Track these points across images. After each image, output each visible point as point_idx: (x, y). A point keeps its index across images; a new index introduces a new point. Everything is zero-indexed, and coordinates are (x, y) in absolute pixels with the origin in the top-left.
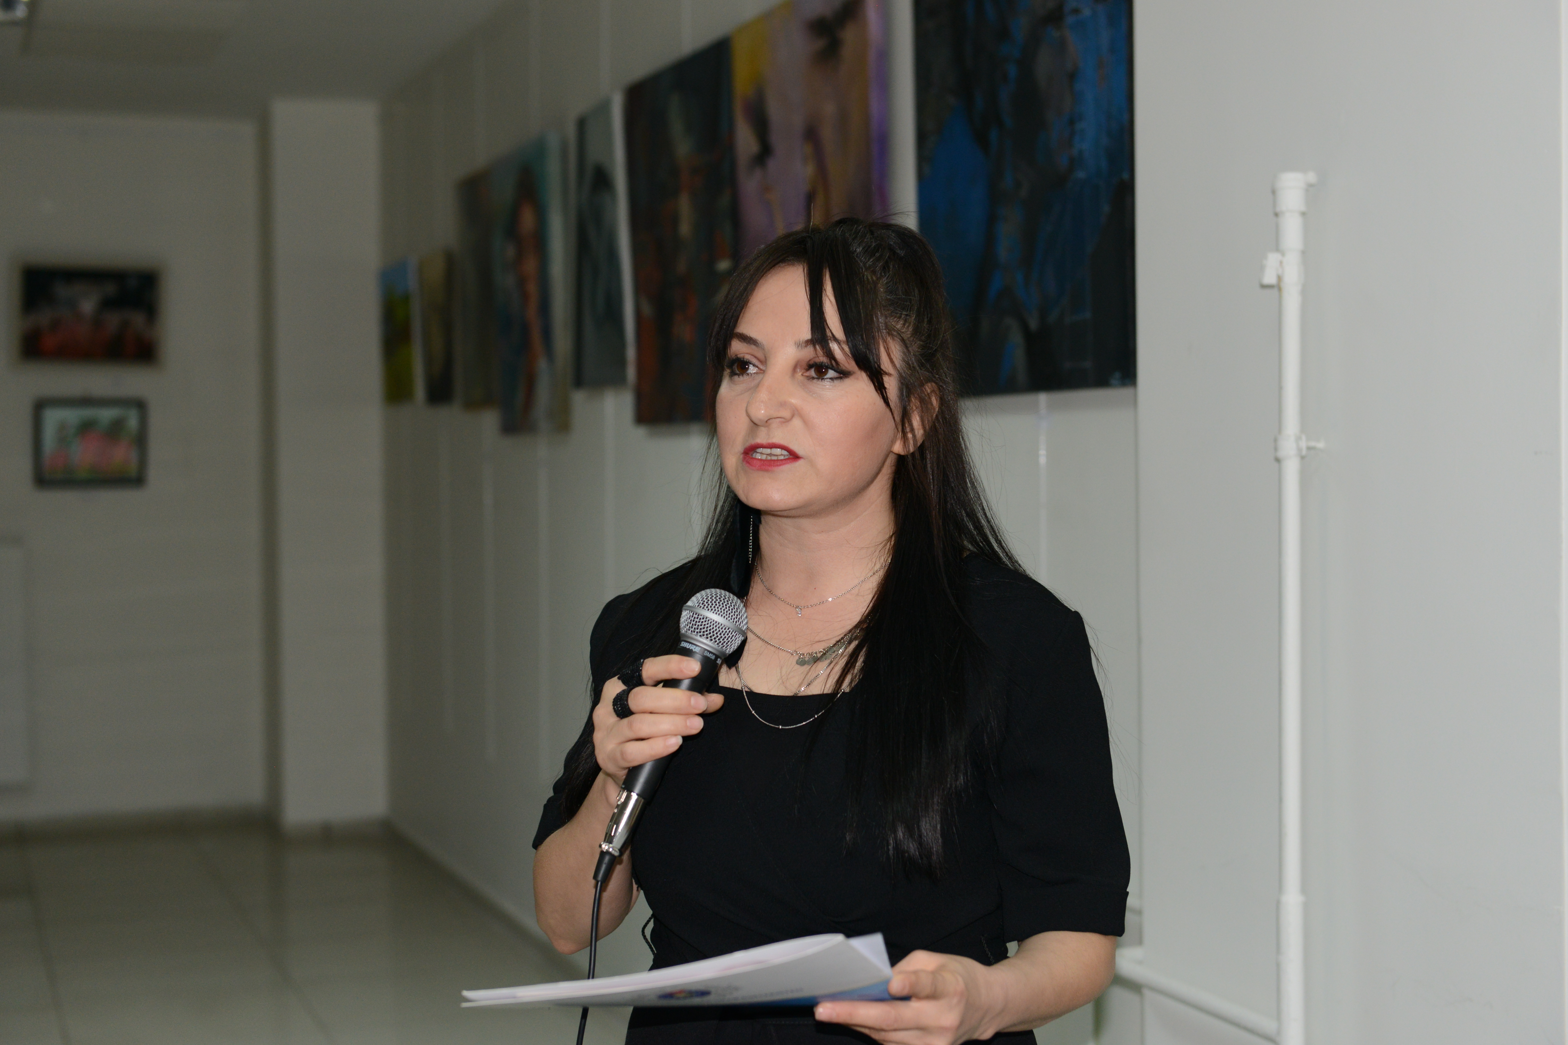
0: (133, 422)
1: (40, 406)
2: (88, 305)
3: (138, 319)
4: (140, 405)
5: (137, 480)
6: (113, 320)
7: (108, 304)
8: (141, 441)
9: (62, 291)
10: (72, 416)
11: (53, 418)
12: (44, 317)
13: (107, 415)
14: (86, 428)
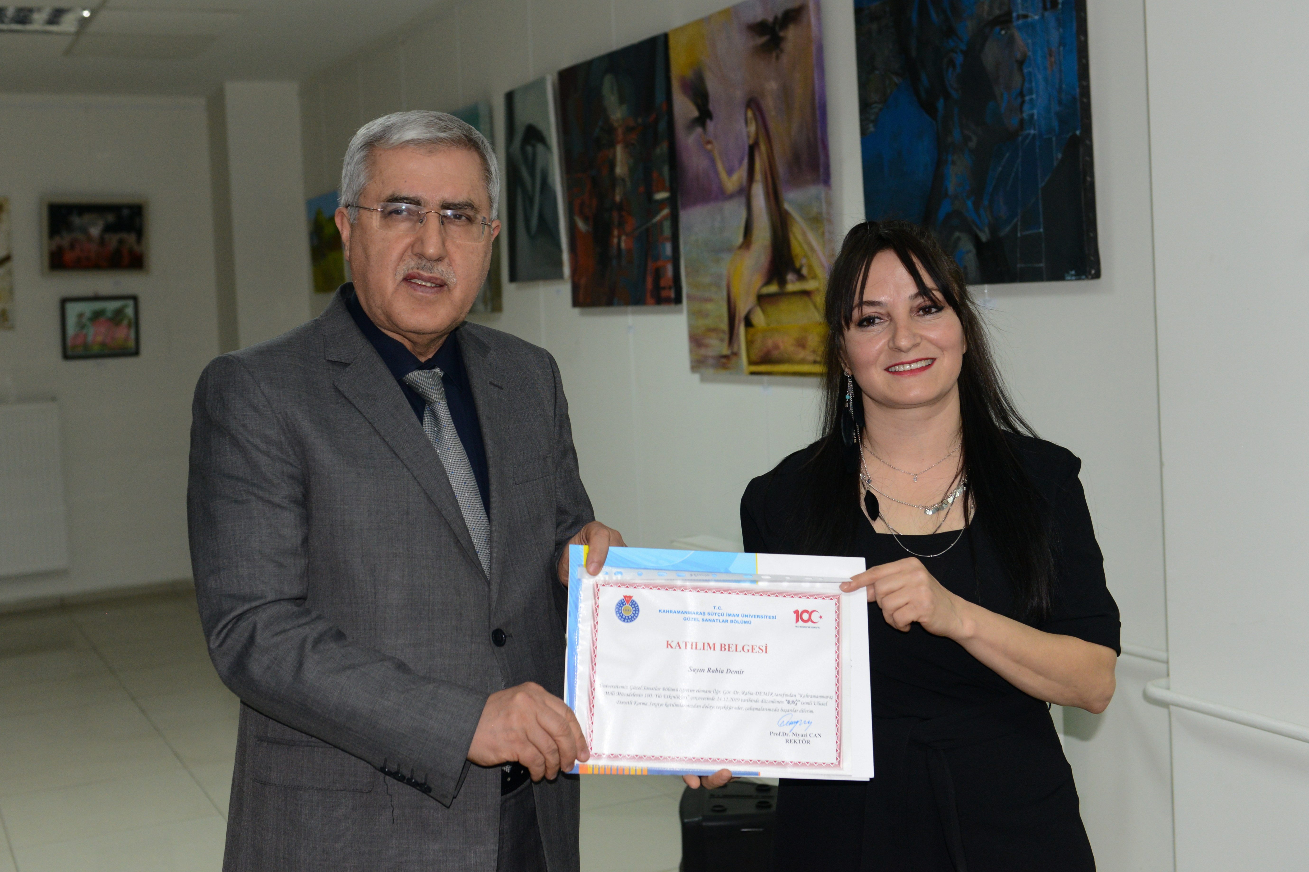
0: (130, 311)
1: (64, 302)
2: (95, 231)
3: (131, 238)
4: (135, 299)
5: (136, 353)
6: (113, 240)
7: (108, 229)
8: (136, 323)
9: (76, 220)
10: (87, 308)
11: (73, 310)
12: (65, 240)
13: (112, 306)
14: (97, 315)
